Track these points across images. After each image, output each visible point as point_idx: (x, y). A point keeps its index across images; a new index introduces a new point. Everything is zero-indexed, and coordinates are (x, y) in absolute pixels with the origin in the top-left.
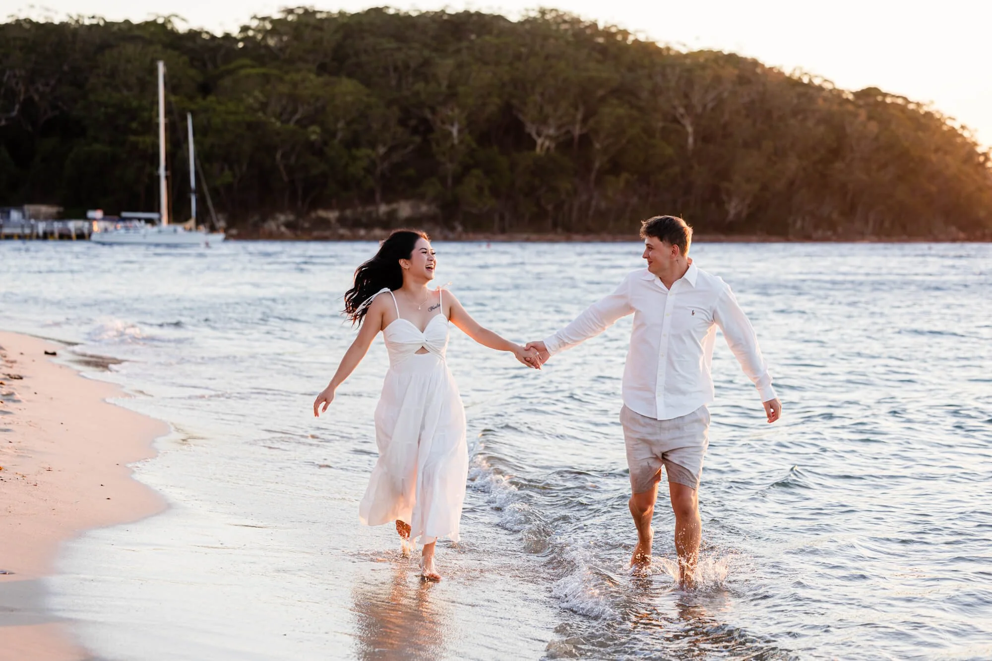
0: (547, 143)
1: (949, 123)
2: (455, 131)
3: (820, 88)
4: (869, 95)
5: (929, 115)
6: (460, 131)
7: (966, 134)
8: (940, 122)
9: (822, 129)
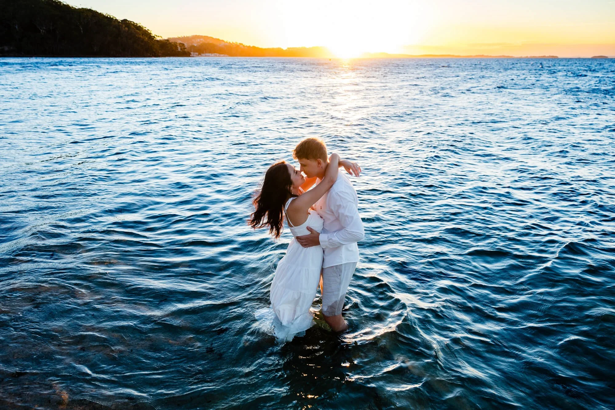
0: (44, 31)
1: (144, 28)
2: (17, 27)
3: (112, 19)
4: (125, 21)
5: (140, 26)
6: (18, 27)
7: (149, 31)
8: (142, 28)
9: (114, 29)
